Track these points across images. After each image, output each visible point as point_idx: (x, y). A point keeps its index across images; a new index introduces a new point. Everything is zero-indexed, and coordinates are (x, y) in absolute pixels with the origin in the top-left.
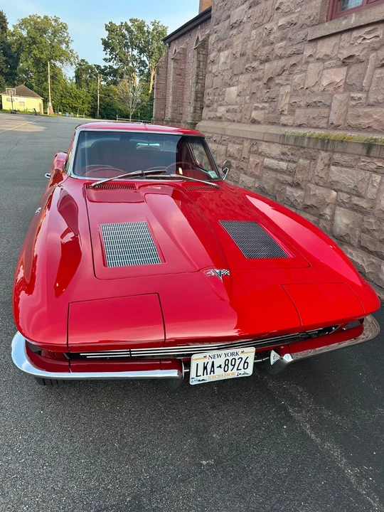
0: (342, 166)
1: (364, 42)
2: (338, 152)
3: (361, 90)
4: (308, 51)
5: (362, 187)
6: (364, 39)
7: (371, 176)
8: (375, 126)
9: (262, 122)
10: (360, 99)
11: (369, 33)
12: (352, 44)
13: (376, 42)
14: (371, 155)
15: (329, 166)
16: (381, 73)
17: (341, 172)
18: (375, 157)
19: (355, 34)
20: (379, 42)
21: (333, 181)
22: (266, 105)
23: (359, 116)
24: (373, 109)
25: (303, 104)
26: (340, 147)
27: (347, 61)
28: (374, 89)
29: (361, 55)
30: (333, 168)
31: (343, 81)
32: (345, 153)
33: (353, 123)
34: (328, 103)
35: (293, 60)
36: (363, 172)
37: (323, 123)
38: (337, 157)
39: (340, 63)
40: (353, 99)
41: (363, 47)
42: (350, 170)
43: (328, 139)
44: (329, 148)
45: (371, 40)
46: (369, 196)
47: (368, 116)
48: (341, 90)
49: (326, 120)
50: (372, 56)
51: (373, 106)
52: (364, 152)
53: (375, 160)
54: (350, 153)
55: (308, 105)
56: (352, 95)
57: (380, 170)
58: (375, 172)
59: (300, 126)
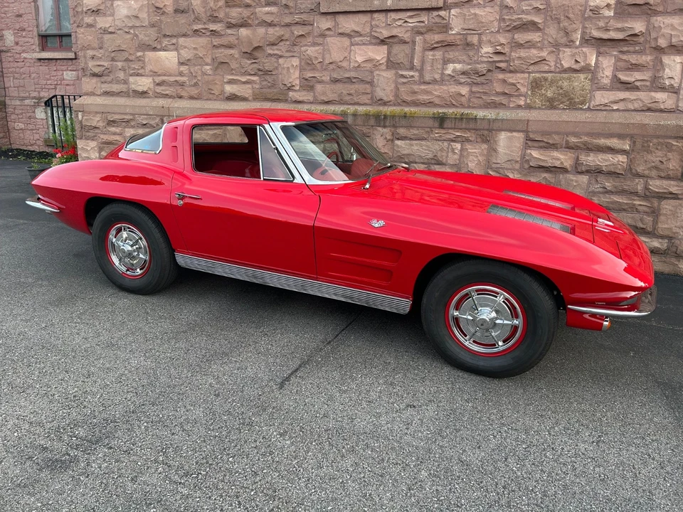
0: (411, 139)
1: (405, 25)
2: (402, 127)
3: (412, 68)
4: (325, 24)
5: (442, 156)
6: (406, 22)
7: (449, 145)
8: (437, 101)
9: (250, 98)
10: (412, 76)
11: (411, 17)
12: (390, 25)
13: (421, 27)
14: (445, 126)
15: (392, 141)
16: (433, 55)
17: (412, 145)
18: (451, 129)
19: (393, 15)
20: (424, 27)
21: (404, 155)
22: (255, 78)
23: (415, 93)
24: (430, 86)
25: (327, 78)
26: (403, 122)
27: (387, 40)
28: (430, 68)
29: (407, 36)
30: (398, 142)
31: (385, 59)
32: (411, 127)
33: (409, 99)
34: (368, 79)
35: (298, 31)
36: (440, 143)
37: (365, 99)
38: (402, 131)
39: (378, 41)
40: (403, 76)
41: (407, 29)
42: (423, 143)
43: (384, 115)
44: (387, 124)
45: (414, 24)
46: (451, 162)
47: (427, 92)
48: (384, 67)
49: (369, 96)
50: (418, 39)
51: (430, 83)
52: (437, 125)
53: (450, 131)
54: (418, 127)
55: (336, 81)
56: (401, 73)
57: (459, 139)
58: (453, 141)
59: (327, 103)
